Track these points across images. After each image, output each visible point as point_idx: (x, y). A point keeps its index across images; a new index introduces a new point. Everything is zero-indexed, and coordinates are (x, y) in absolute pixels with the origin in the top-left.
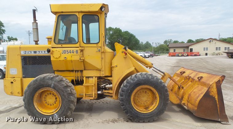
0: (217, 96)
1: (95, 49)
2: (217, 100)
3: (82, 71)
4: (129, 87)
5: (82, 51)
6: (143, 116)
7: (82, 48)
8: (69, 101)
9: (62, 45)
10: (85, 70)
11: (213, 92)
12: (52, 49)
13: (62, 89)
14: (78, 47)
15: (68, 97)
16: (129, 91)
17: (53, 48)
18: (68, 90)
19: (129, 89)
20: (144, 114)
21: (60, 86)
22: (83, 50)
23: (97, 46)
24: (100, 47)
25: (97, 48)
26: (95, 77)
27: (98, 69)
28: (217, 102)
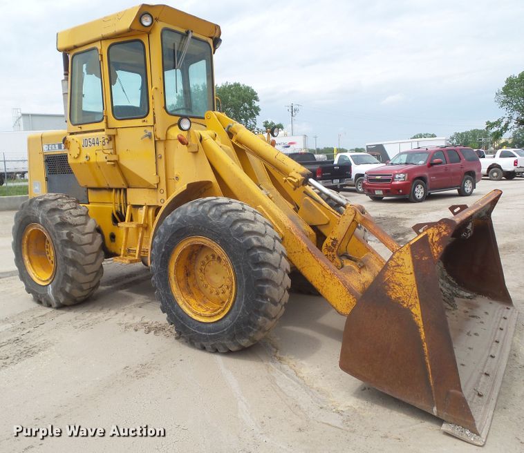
0: (418, 306)
1: (141, 132)
2: (420, 323)
3: (123, 191)
4: (163, 239)
5: (112, 138)
6: (198, 328)
7: (112, 132)
8: (64, 259)
9: (82, 126)
10: (129, 187)
11: (399, 285)
12: (70, 138)
13: (53, 227)
14: (103, 130)
15: (63, 250)
16: (163, 250)
17: (71, 134)
18: (62, 233)
19: (162, 245)
20: (200, 325)
21: (49, 221)
22: (114, 136)
23: (145, 124)
24: (151, 126)
25: (145, 128)
26: (149, 207)
27: (151, 185)
28: (419, 334)
